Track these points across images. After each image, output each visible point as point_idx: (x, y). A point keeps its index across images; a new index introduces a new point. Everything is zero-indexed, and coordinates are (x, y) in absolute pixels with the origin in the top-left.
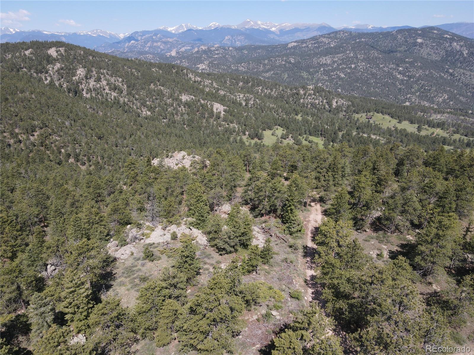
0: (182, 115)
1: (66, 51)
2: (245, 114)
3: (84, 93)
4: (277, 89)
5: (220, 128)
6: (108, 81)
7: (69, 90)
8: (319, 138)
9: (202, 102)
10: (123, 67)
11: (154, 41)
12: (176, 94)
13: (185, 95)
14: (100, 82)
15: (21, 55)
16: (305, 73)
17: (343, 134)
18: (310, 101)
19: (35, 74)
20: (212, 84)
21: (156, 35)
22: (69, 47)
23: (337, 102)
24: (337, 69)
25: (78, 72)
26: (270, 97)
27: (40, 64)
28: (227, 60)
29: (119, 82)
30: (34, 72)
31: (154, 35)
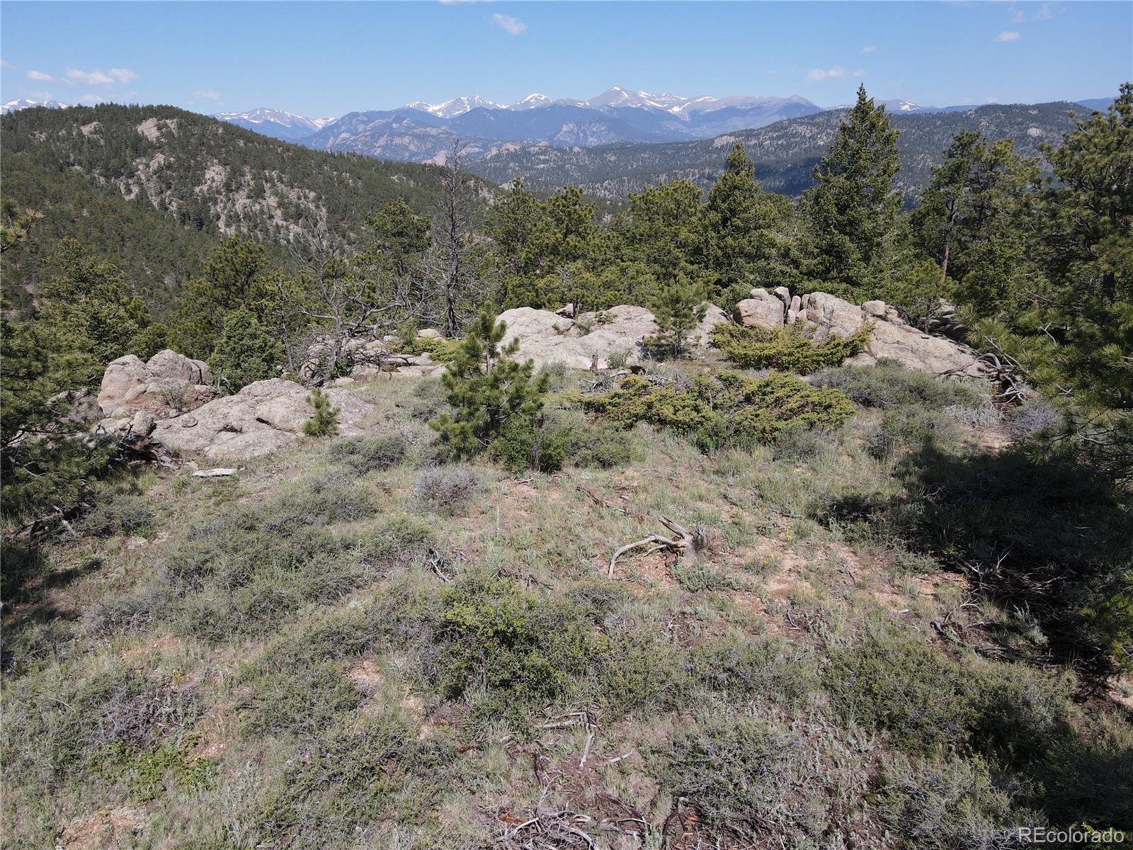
1: (180, 126)
3: (221, 224)
6: (281, 198)
7: (184, 218)
10: (320, 166)
11: (394, 134)
14: (261, 200)
15: (70, 134)
19: (102, 179)
21: (399, 119)
22: (190, 118)
25: (209, 175)
27: (117, 153)
28: (568, 175)
29: (308, 199)
30: (100, 174)
31: (395, 121)
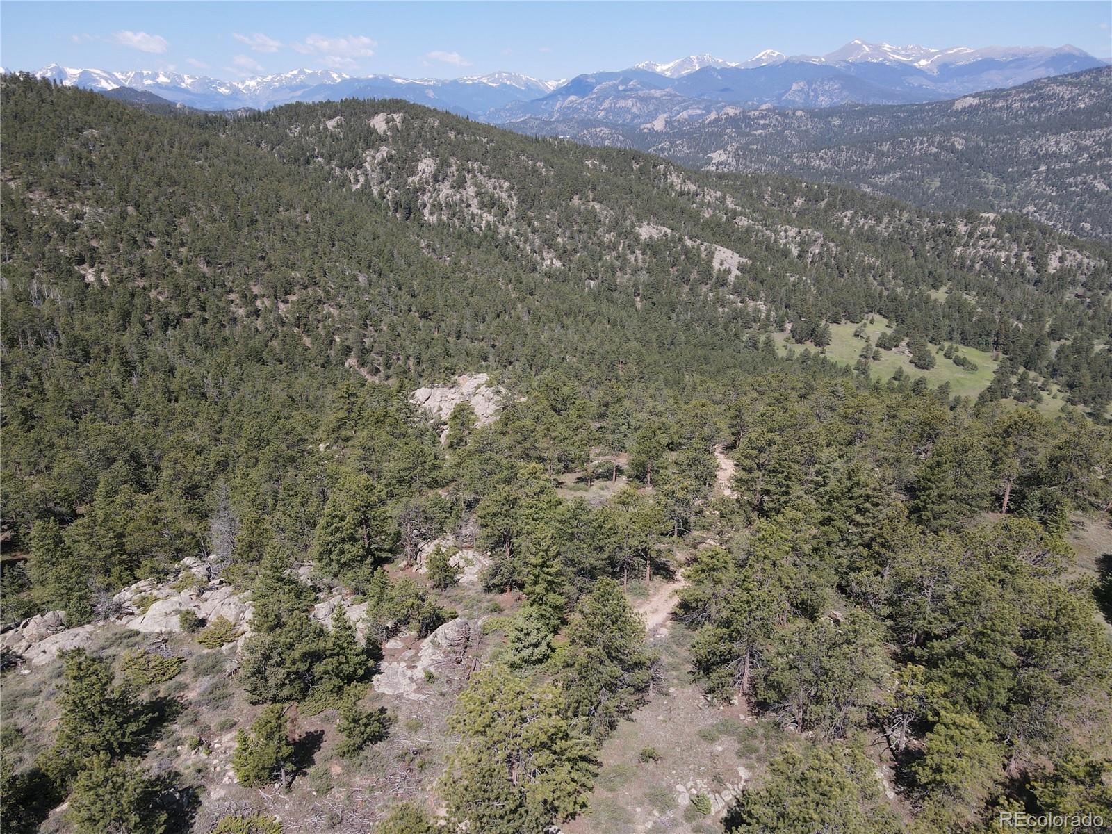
0: (635, 271)
2: (792, 279)
3: (426, 212)
4: (893, 217)
5: (720, 310)
6: (479, 188)
7: (397, 206)
8: (988, 354)
9: (689, 243)
10: (518, 156)
11: (619, 96)
12: (628, 223)
13: (648, 224)
14: (461, 190)
15: (318, 129)
16: (990, 176)
17: (1063, 347)
18: (982, 252)
20: (722, 200)
21: (625, 81)
22: (412, 111)
23: (1061, 259)
24: (1089, 168)
25: (421, 166)
26: (870, 237)
27: (352, 147)
28: (786, 141)
29: (502, 190)
31: (622, 83)
